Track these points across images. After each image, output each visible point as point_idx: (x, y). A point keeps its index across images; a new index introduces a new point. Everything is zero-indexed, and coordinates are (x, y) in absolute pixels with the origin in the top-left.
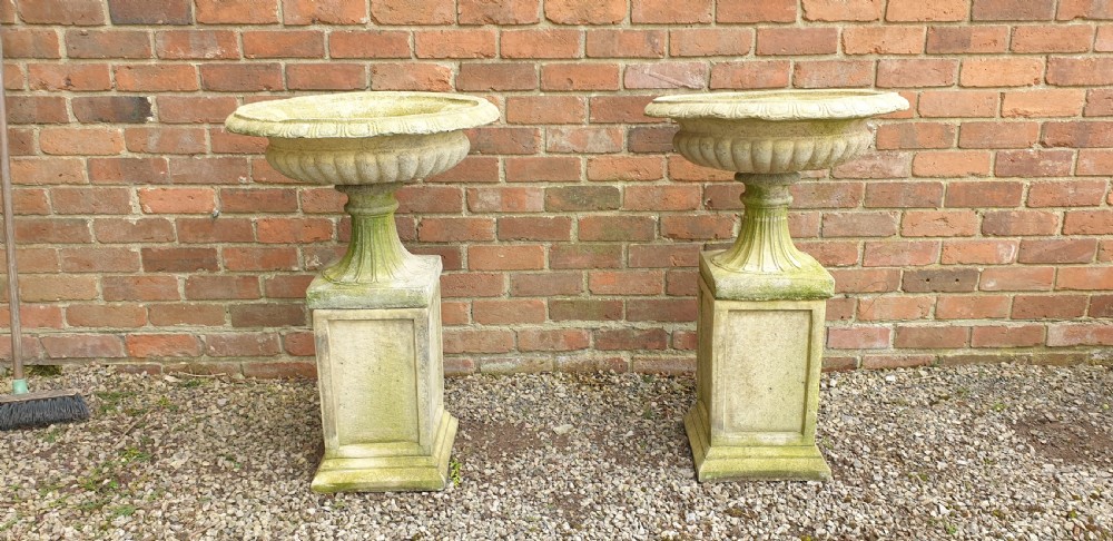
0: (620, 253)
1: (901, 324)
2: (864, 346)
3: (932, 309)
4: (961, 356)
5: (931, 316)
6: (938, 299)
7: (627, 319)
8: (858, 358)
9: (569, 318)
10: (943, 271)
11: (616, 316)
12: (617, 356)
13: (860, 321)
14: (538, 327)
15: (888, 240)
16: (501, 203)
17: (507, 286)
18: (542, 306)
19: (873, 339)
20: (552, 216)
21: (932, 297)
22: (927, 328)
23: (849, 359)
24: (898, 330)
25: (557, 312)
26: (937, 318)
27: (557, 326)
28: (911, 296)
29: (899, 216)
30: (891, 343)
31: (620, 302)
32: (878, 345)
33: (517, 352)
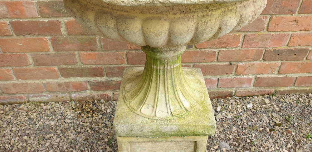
0: (95, 42)
1: (259, 76)
2: (237, 86)
3: (278, 69)
4: (288, 90)
5: (276, 72)
6: (282, 64)
7: (107, 76)
8: (234, 91)
9: (73, 76)
10: (288, 50)
11: (101, 75)
12: (104, 93)
13: (237, 75)
14: (56, 81)
15: (259, 33)
16: (8, 12)
17: (31, 60)
18: (54, 71)
19: (243, 83)
20: (46, 20)
21: (279, 63)
22: (273, 78)
23: (229, 92)
24: (257, 79)
25: (66, 73)
26: (279, 72)
27: (67, 80)
28: (267, 63)
29: (268, 19)
30: (252, 84)
31: (101, 68)
32: (245, 86)
33: (48, 92)
